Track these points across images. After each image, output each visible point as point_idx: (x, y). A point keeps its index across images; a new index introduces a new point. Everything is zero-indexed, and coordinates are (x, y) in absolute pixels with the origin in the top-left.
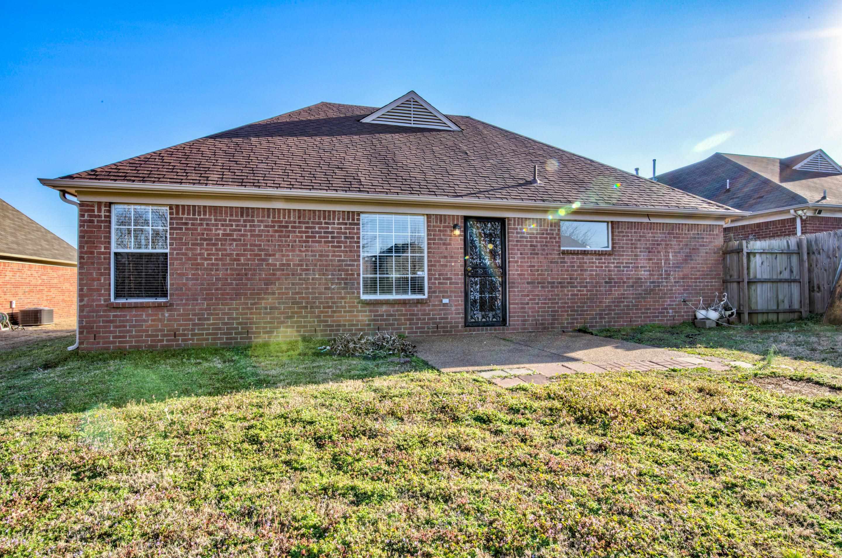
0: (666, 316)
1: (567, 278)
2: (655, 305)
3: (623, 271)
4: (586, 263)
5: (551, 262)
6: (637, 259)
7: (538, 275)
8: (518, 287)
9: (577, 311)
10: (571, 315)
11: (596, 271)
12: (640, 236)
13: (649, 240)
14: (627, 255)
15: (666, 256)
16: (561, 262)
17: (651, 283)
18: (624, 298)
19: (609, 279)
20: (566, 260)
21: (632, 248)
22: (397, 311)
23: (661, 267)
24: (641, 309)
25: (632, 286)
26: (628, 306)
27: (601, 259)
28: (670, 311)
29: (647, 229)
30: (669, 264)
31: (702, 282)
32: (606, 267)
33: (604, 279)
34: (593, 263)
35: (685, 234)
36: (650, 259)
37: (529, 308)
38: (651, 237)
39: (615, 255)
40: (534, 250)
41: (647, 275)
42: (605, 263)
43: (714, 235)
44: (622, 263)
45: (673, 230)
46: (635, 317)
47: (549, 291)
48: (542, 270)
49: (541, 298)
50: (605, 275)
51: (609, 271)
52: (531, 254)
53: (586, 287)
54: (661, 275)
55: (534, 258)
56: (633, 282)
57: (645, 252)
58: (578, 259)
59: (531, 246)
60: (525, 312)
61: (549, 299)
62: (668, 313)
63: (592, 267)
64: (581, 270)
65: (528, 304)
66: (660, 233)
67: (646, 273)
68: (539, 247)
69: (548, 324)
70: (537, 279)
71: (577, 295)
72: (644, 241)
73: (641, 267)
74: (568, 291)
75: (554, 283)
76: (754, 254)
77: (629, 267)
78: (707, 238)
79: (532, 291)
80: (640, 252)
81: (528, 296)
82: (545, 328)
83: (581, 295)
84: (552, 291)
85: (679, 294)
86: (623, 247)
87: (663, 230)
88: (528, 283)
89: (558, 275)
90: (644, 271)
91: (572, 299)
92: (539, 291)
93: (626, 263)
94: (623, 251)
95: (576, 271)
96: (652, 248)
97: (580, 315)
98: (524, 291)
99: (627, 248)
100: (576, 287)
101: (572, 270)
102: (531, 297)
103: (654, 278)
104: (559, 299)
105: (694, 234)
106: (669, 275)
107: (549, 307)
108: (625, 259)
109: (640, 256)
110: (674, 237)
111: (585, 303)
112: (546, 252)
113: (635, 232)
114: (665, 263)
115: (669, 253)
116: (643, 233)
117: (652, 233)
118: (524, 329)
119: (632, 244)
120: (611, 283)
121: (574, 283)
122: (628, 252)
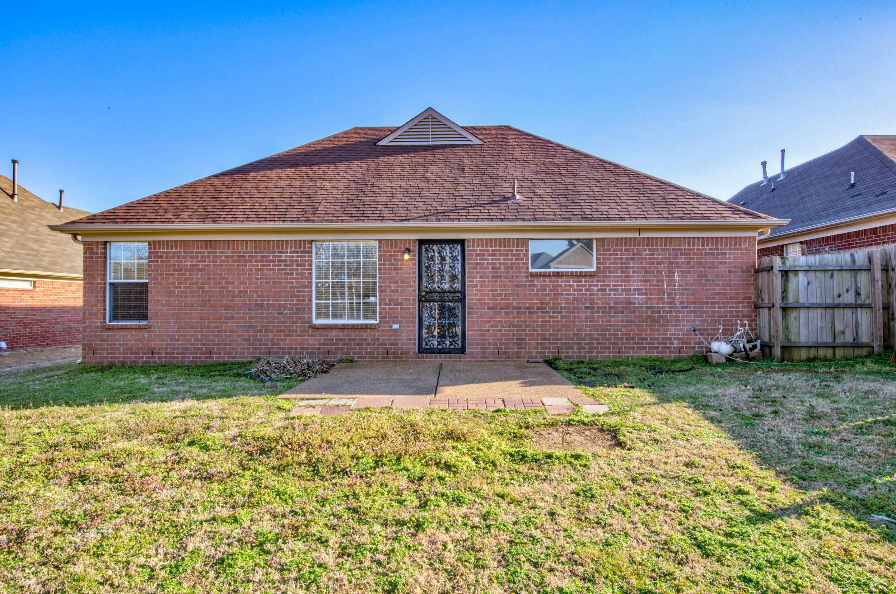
0: (670, 348)
1: (537, 303)
2: (653, 335)
3: (610, 294)
4: (561, 286)
5: (517, 286)
6: (629, 281)
7: (501, 300)
8: (477, 313)
9: (549, 339)
10: (541, 344)
11: (574, 295)
12: (633, 254)
13: (646, 259)
14: (614, 277)
15: (669, 276)
16: (530, 286)
17: (647, 308)
18: (610, 326)
19: (591, 304)
20: (535, 283)
21: (622, 268)
22: (347, 335)
23: (663, 290)
24: (633, 339)
25: (622, 312)
26: (616, 335)
27: (581, 281)
28: (675, 342)
29: (643, 245)
30: (674, 285)
31: (723, 307)
32: (586, 290)
33: (583, 303)
34: (570, 286)
35: (698, 250)
36: (646, 281)
37: (490, 335)
38: (648, 254)
39: (599, 277)
40: (497, 273)
41: (642, 299)
42: (585, 286)
43: (742, 249)
44: (609, 286)
45: (680, 245)
46: (625, 348)
47: (514, 317)
48: (506, 295)
49: (505, 325)
50: (585, 299)
51: (591, 294)
52: (493, 277)
53: (560, 313)
54: (663, 299)
55: (496, 281)
56: (622, 308)
57: (640, 272)
58: (550, 281)
59: (493, 268)
60: (485, 340)
61: (514, 326)
62: (672, 343)
63: (569, 290)
64: (554, 294)
65: (488, 331)
66: (661, 250)
67: (641, 297)
68: (503, 270)
69: (513, 353)
70: (500, 304)
71: (550, 322)
72: (638, 259)
73: (634, 290)
74: (538, 317)
75: (520, 308)
76: (796, 272)
77: (618, 290)
78: (730, 254)
79: (494, 317)
80: (633, 272)
81: (489, 322)
82: (509, 357)
83: (553, 321)
84: (518, 317)
85: (688, 321)
86: (609, 268)
87: (666, 245)
88: (489, 308)
89: (525, 300)
90: (639, 294)
91: (542, 326)
92: (502, 317)
93: (614, 285)
94: (610, 272)
95: (548, 295)
96: (650, 268)
97: (553, 344)
98: (484, 317)
99: (615, 268)
100: (548, 313)
101: (542, 295)
102: (492, 323)
103: (652, 303)
104: (526, 326)
105: (710, 249)
106: (674, 298)
107: (513, 335)
108: (611, 282)
109: (634, 277)
110: (682, 254)
111: (559, 330)
112: (511, 274)
113: (626, 250)
114: (667, 285)
115: (674, 272)
116: (638, 250)
117: (650, 250)
118: (484, 357)
119: (622, 263)
120: (592, 308)
121: (545, 308)
122: (616, 272)
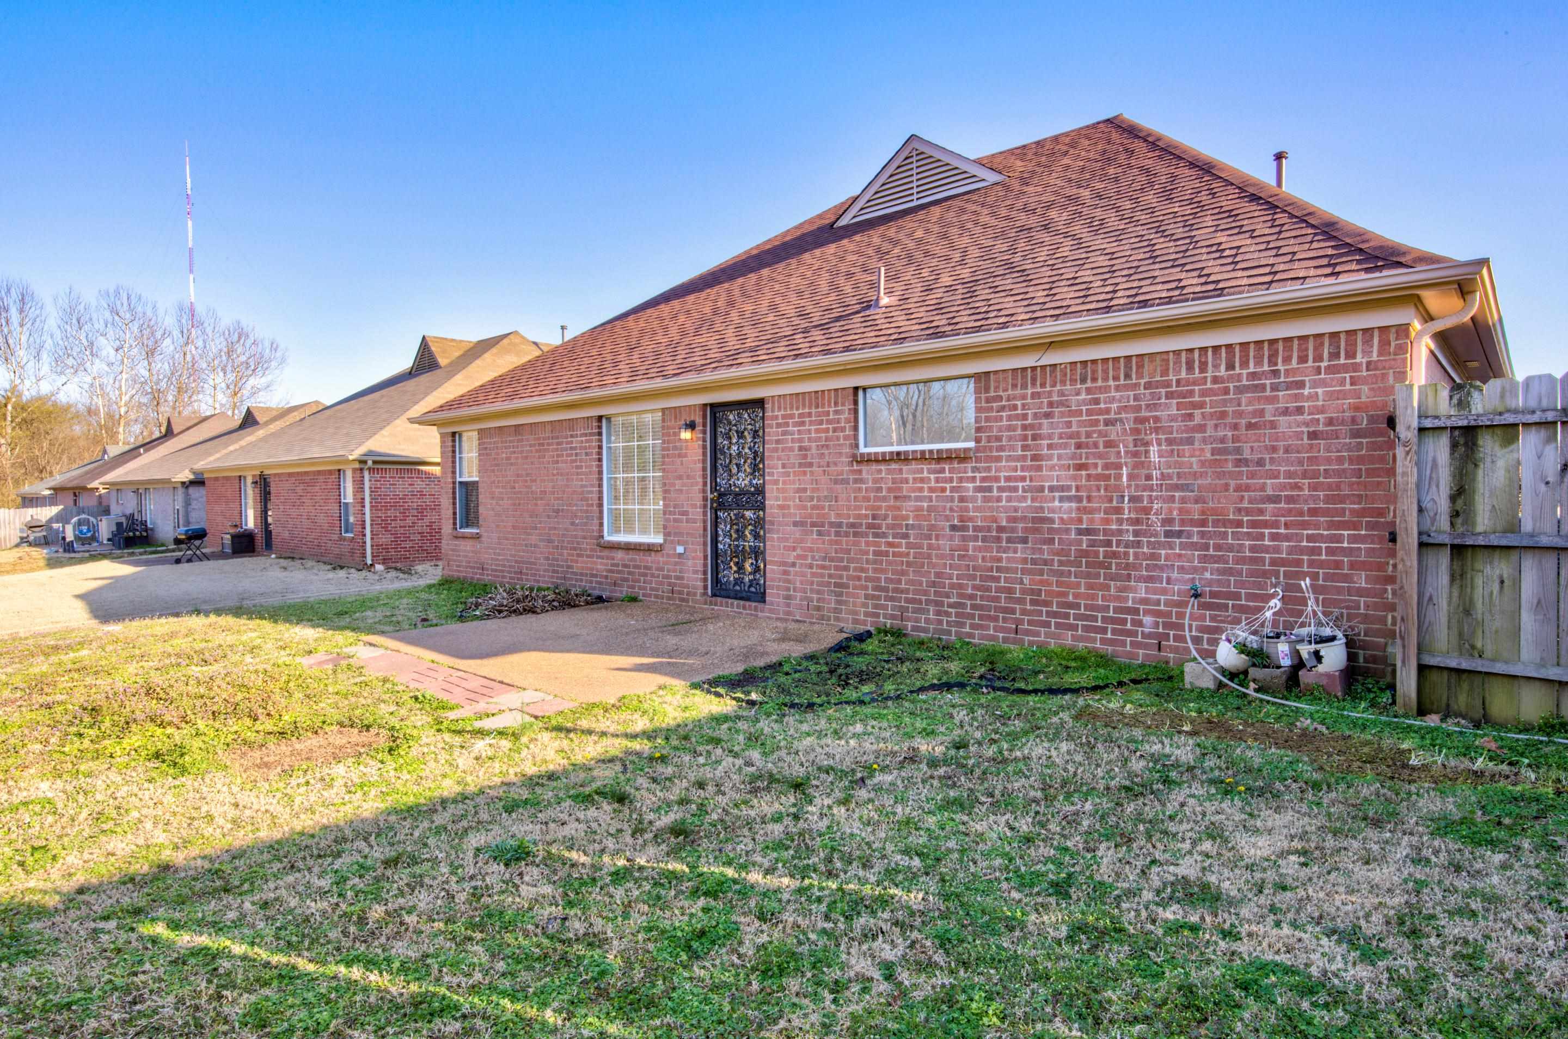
0: (1132, 634)
1: (866, 516)
2: (1094, 597)
3: (999, 499)
4: (907, 481)
5: (836, 482)
6: (1039, 468)
7: (813, 507)
8: (778, 531)
9: (886, 589)
10: (873, 597)
11: (930, 499)
12: (1051, 404)
13: (1079, 413)
14: (1009, 458)
15: (1136, 454)
16: (856, 481)
17: (1080, 532)
18: (999, 569)
19: (961, 519)
20: (864, 475)
21: (1025, 438)
23: (1118, 488)
24: (1047, 604)
25: (1024, 541)
26: (1010, 591)
27: (943, 471)
28: (1148, 620)
29: (1073, 381)
30: (1149, 477)
31: (1287, 538)
32: (953, 489)
33: (947, 518)
34: (922, 480)
35: (1215, 380)
36: (1080, 467)
37: (796, 574)
38: (1084, 402)
39: (978, 460)
40: (805, 457)
41: (1070, 511)
42: (951, 480)
43: (1356, 367)
44: (997, 479)
45: (1165, 372)
46: (1030, 623)
47: (831, 542)
48: (819, 499)
49: (817, 555)
50: (951, 509)
51: (962, 499)
52: (800, 465)
53: (906, 536)
54: (1119, 510)
55: (805, 473)
56: (1025, 530)
57: (1065, 446)
58: (889, 472)
59: (801, 449)
60: (789, 581)
61: (831, 560)
62: (1140, 623)
63: (921, 490)
64: (896, 498)
65: (794, 565)
66: (1118, 388)
67: (1066, 505)
68: (814, 451)
69: (829, 610)
70: (811, 516)
71: (886, 554)
72: (1062, 414)
73: (1052, 489)
74: (867, 544)
75: (840, 525)
76: (1509, 432)
77: (1015, 489)
78: (1315, 384)
79: (802, 541)
80: (1050, 447)
81: (794, 549)
82: (822, 618)
83: (894, 554)
84: (837, 542)
85: (1182, 569)
86: (999, 439)
87: (1128, 376)
88: (795, 524)
89: (849, 508)
90: (1061, 499)
91: (875, 562)
92: (813, 541)
93: (1008, 479)
94: (1001, 449)
95: (884, 499)
96: (1088, 435)
97: (892, 599)
98: (786, 540)
99: (1010, 438)
100: (884, 535)
101: (877, 499)
102: (799, 552)
103: (1091, 521)
104: (849, 561)
105: (1253, 376)
106: (1147, 511)
107: (830, 576)
108: (1003, 470)
109: (1050, 457)
110: (1169, 396)
111: (903, 573)
112: (827, 459)
113: (1034, 395)
114: (1131, 477)
115: (1147, 444)
116: (1061, 393)
117: (1089, 391)
118: (788, 613)
119: (1024, 428)
120: (964, 528)
121: (879, 527)
122: (1013, 448)
